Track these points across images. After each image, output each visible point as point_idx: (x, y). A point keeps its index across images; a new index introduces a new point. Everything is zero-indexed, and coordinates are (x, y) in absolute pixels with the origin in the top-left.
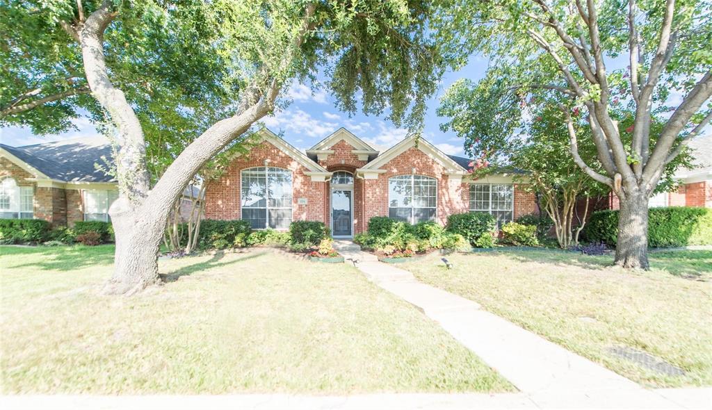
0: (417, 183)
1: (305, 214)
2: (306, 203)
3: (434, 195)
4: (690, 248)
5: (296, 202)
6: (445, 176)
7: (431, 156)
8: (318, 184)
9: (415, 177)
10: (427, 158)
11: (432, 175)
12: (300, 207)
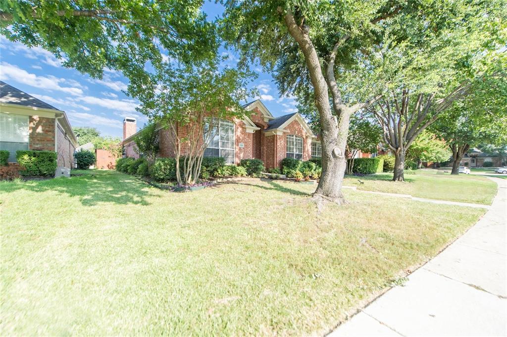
0: (296, 140)
1: (242, 153)
2: (243, 147)
3: (302, 147)
4: (377, 174)
5: (238, 145)
6: (307, 137)
7: (301, 125)
8: (249, 134)
9: (296, 137)
10: (300, 126)
11: (302, 136)
12: (240, 149)
